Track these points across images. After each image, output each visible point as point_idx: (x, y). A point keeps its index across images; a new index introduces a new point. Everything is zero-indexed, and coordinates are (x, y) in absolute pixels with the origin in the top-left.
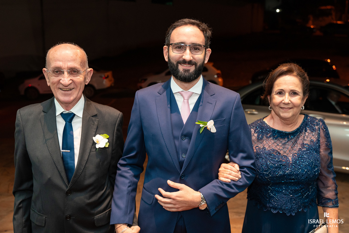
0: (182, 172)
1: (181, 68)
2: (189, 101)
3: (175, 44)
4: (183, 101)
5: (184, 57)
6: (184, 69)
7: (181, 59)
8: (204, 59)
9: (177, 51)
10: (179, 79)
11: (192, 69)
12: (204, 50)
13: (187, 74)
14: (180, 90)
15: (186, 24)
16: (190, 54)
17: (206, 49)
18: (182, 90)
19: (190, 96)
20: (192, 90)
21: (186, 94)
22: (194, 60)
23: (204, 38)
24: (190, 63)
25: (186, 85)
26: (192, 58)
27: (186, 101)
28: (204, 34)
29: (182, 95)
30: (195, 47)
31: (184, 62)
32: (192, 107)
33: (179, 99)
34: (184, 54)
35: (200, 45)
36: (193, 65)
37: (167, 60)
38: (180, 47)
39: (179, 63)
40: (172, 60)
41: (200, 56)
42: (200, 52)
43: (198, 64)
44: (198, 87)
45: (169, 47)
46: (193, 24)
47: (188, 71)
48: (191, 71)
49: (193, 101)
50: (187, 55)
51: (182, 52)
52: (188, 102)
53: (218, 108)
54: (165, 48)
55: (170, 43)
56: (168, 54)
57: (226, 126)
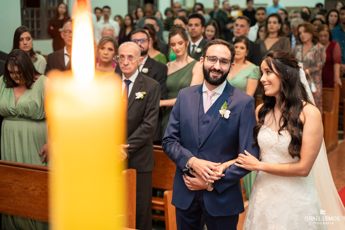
0: (199, 148)
1: (211, 75)
3: (210, 57)
5: (214, 67)
6: (213, 76)
7: (213, 68)
8: (229, 70)
9: (211, 61)
10: (209, 82)
11: (220, 76)
12: (230, 64)
13: (215, 79)
15: (219, 43)
16: (219, 65)
18: (208, 90)
19: (214, 94)
21: (210, 93)
22: (221, 70)
23: (231, 55)
24: (219, 71)
26: (220, 68)
27: (209, 97)
30: (223, 61)
31: (215, 70)
32: (213, 102)
33: (204, 95)
34: (215, 65)
36: (220, 73)
38: (214, 59)
39: (210, 70)
40: (205, 68)
42: (227, 65)
43: (224, 73)
45: (204, 58)
46: (224, 44)
48: (218, 78)
49: (216, 97)
50: (217, 66)
51: (214, 63)
52: (211, 99)
53: (232, 105)
54: (202, 58)
55: (206, 55)
56: (203, 63)
57: (237, 119)
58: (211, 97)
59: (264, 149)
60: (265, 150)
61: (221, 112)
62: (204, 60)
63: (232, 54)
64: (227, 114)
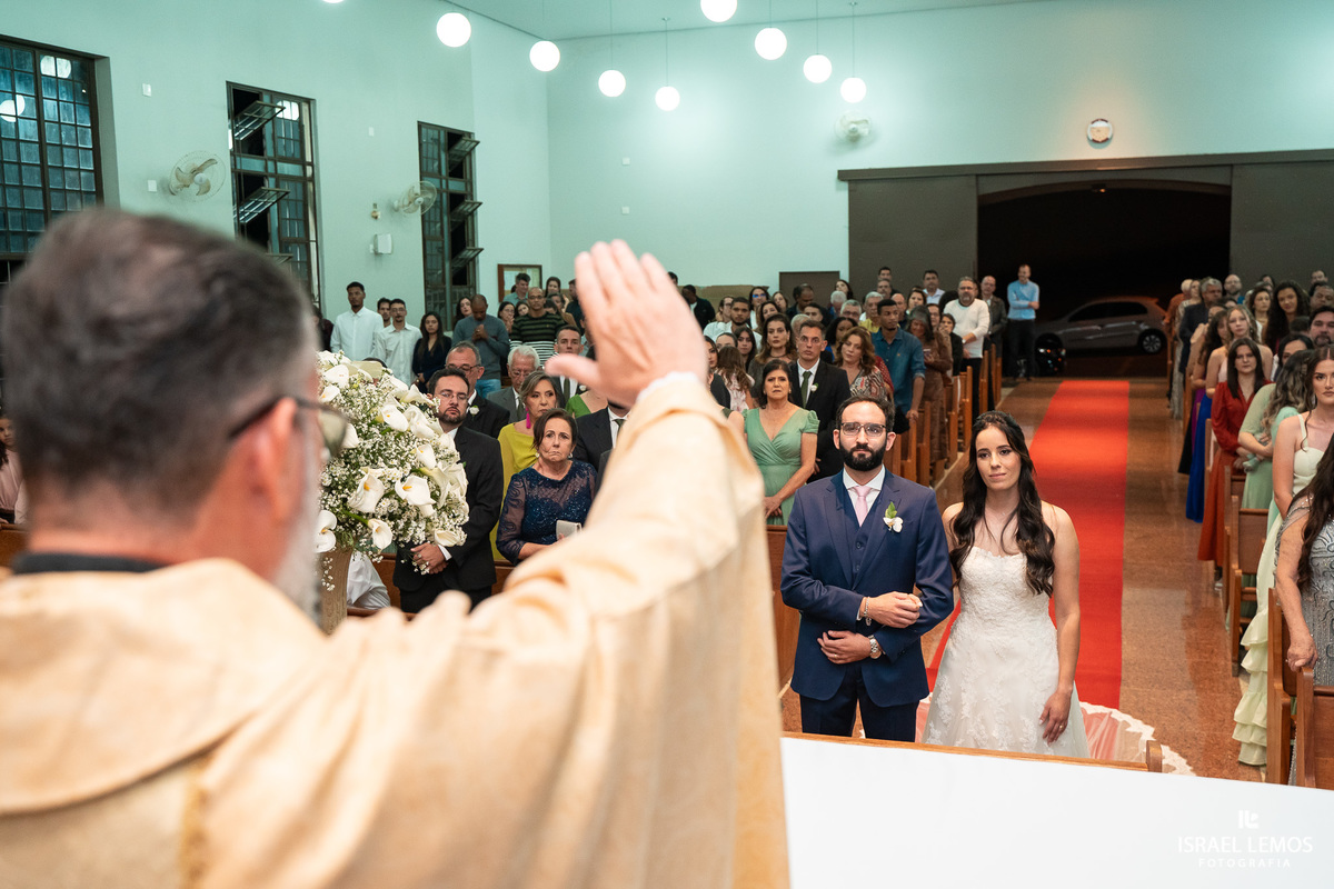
0: (853, 588)
1: (855, 454)
2: (867, 499)
3: (848, 425)
4: (859, 498)
5: (858, 441)
6: (859, 456)
7: (855, 445)
8: (885, 445)
9: (850, 433)
10: (854, 469)
11: (868, 455)
12: (884, 433)
13: (863, 463)
14: (854, 484)
15: (860, 401)
16: (865, 437)
17: (887, 432)
18: (858, 484)
19: (868, 493)
20: (870, 485)
21: (862, 490)
22: (870, 445)
23: (885, 418)
24: (866, 448)
25: (862, 475)
26: (868, 442)
27: (862, 498)
28: (884, 412)
29: (857, 491)
30: (873, 428)
31: (860, 446)
32: (870, 505)
33: (853, 495)
34: (858, 438)
35: (877, 426)
36: (869, 451)
37: (838, 447)
38: (853, 427)
39: (854, 450)
40: (844, 446)
41: (875, 441)
42: (880, 436)
44: (877, 481)
45: (840, 430)
47: (864, 455)
49: (873, 497)
50: (862, 438)
51: (856, 435)
52: (865, 500)
53: (903, 507)
54: (835, 432)
55: (842, 424)
57: (914, 530)
58: (865, 497)
61: (887, 520)
63: (886, 416)
64: (897, 524)
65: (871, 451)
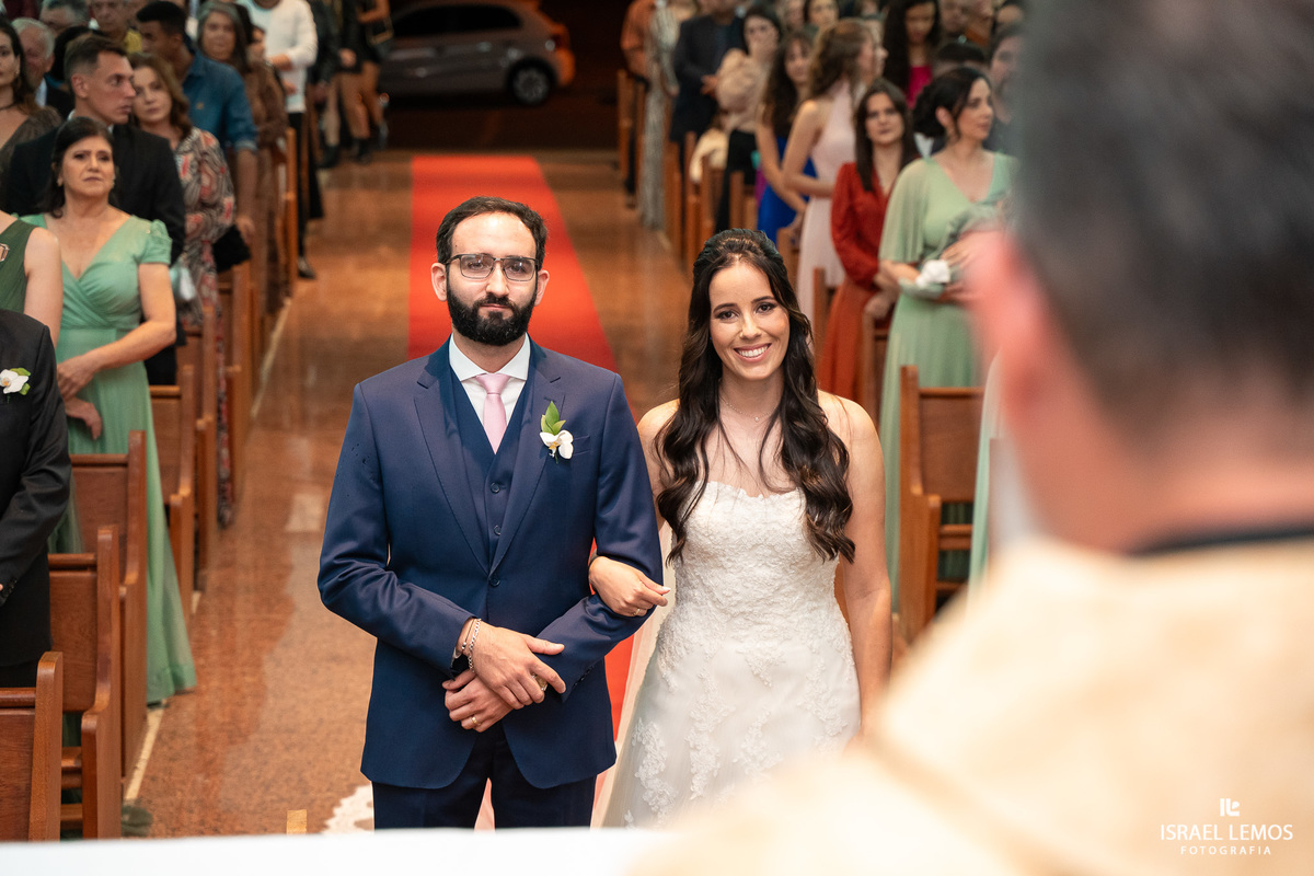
0: (493, 569)
1: (484, 313)
2: (503, 397)
3: (469, 257)
4: (487, 398)
5: (489, 289)
6: (490, 315)
7: (483, 295)
8: (535, 295)
9: (473, 273)
11: (508, 314)
13: (496, 324)
14: (478, 371)
16: (503, 280)
17: (538, 270)
18: (483, 372)
19: (504, 385)
20: (507, 370)
21: (493, 381)
22: (512, 297)
24: (503, 300)
26: (507, 291)
27: (493, 397)
28: (533, 233)
29: (482, 385)
30: (513, 265)
31: (492, 298)
32: (510, 409)
33: (475, 395)
34: (490, 281)
35: (525, 260)
36: (508, 306)
37: (443, 296)
38: (482, 262)
39: (480, 304)
42: (527, 277)
43: (520, 307)
45: (447, 265)
47: (500, 316)
48: (505, 318)
49: (513, 393)
50: (498, 283)
51: (485, 275)
52: (500, 399)
53: (572, 408)
54: (436, 268)
55: (454, 255)
56: (445, 282)
57: (593, 453)
58: (498, 395)
59: (724, 556)
60: (728, 560)
61: (547, 438)
62: (448, 271)
63: (536, 241)
64: (565, 444)
65: (513, 308)
